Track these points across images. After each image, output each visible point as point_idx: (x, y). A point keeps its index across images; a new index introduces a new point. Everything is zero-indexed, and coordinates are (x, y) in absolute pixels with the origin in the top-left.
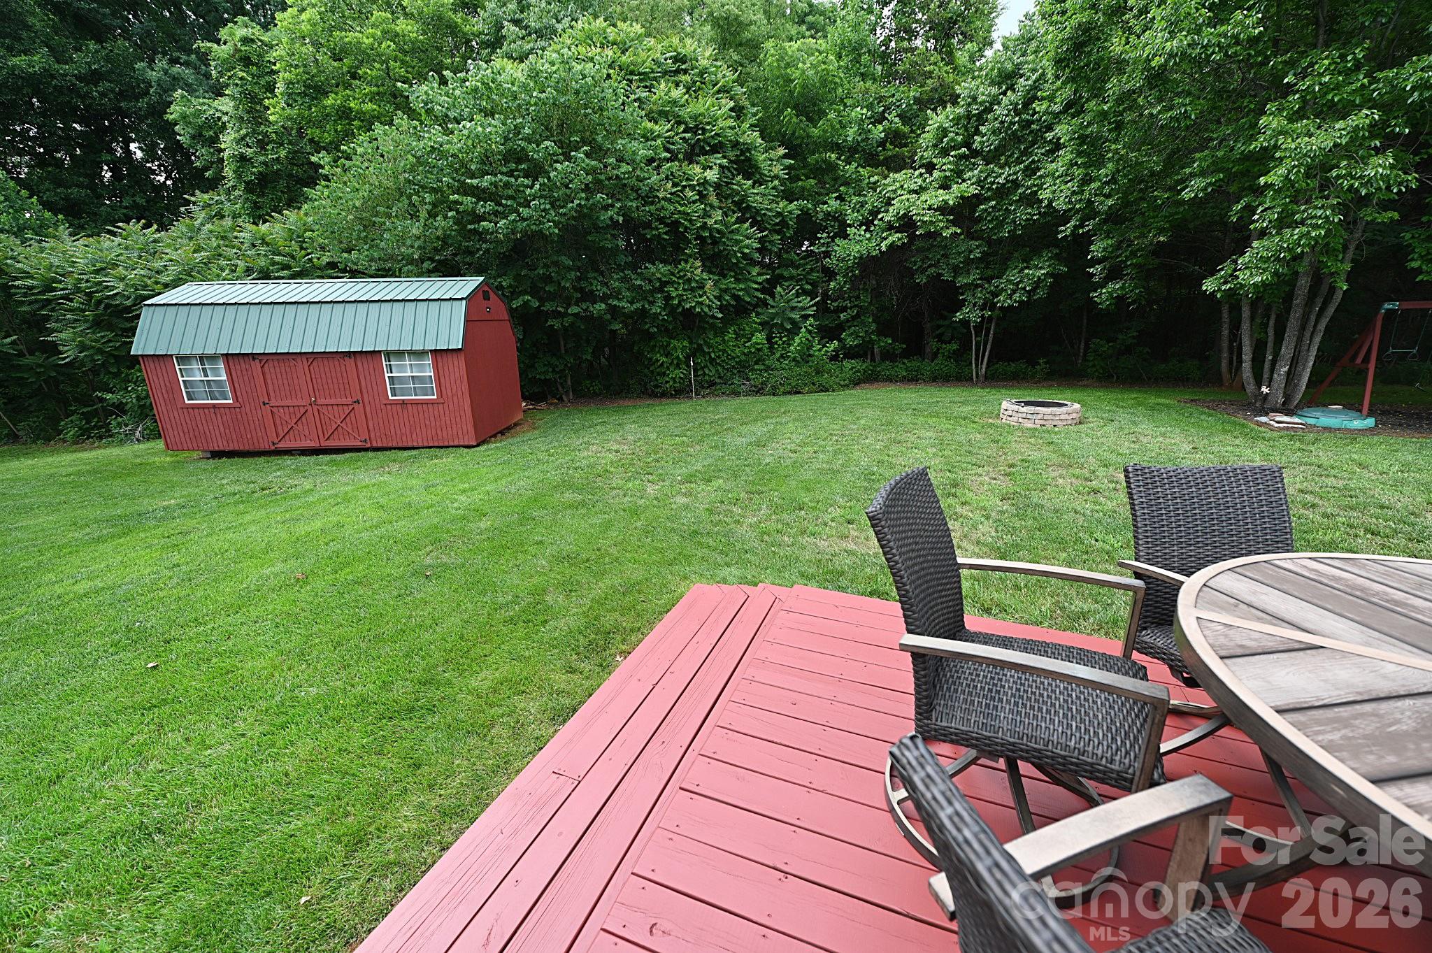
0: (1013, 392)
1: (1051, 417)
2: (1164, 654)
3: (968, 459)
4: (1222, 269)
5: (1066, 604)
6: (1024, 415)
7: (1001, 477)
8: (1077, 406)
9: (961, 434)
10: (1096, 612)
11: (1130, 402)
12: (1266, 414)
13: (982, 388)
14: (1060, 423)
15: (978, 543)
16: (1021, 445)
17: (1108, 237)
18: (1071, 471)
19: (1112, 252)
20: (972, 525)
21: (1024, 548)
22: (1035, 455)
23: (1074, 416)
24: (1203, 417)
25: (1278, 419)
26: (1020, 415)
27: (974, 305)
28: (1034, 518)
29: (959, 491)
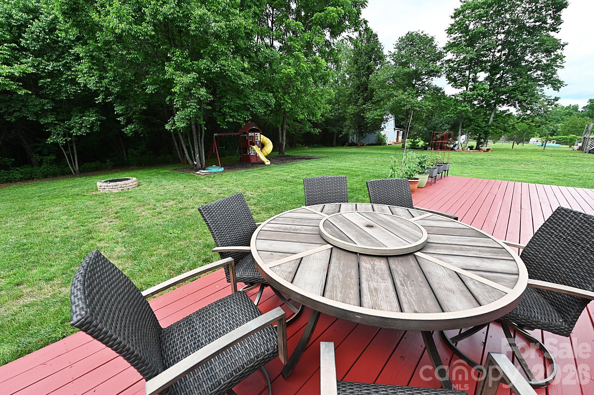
0: (99, 177)
1: (125, 185)
2: (241, 279)
3: (91, 216)
4: (170, 121)
5: (174, 267)
6: (111, 187)
7: (114, 220)
8: (135, 179)
9: (79, 203)
10: (186, 264)
11: (154, 173)
12: (198, 171)
13: (81, 177)
14: (130, 187)
15: (119, 258)
16: (116, 202)
17: (121, 105)
18: (146, 207)
19: (125, 112)
20: (111, 250)
21: (142, 250)
22: (126, 205)
23: (135, 183)
24: (181, 175)
25: (202, 172)
26: (109, 187)
27: (58, 134)
28: (141, 234)
29: (94, 235)
